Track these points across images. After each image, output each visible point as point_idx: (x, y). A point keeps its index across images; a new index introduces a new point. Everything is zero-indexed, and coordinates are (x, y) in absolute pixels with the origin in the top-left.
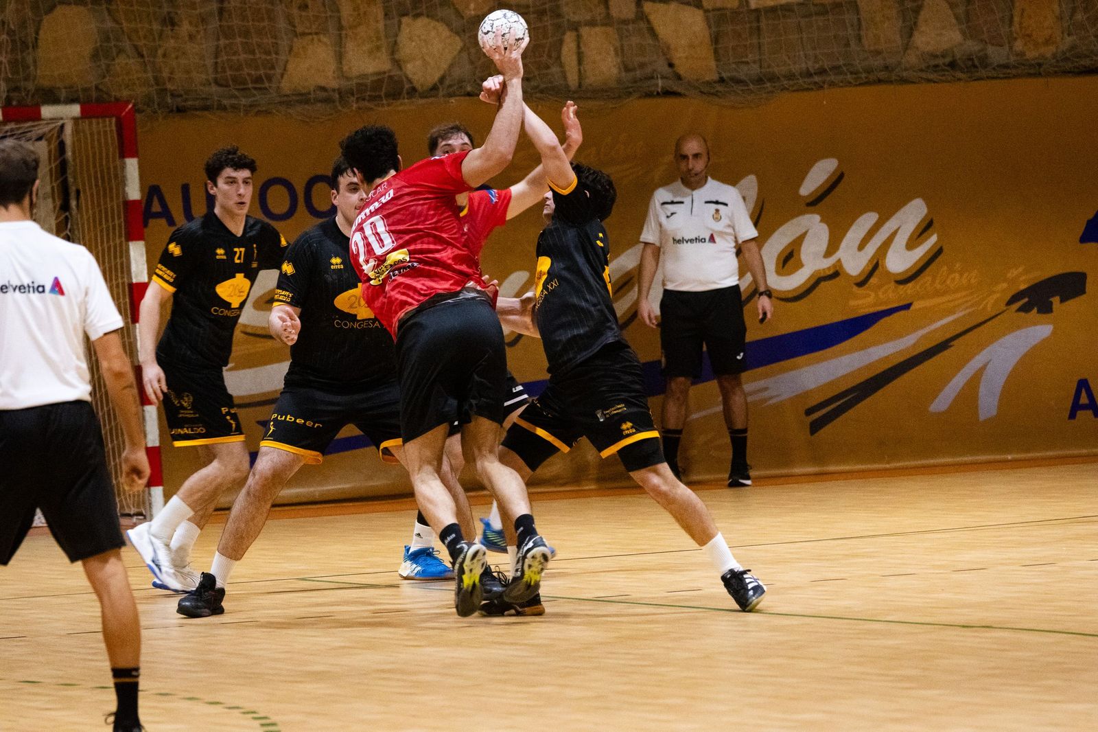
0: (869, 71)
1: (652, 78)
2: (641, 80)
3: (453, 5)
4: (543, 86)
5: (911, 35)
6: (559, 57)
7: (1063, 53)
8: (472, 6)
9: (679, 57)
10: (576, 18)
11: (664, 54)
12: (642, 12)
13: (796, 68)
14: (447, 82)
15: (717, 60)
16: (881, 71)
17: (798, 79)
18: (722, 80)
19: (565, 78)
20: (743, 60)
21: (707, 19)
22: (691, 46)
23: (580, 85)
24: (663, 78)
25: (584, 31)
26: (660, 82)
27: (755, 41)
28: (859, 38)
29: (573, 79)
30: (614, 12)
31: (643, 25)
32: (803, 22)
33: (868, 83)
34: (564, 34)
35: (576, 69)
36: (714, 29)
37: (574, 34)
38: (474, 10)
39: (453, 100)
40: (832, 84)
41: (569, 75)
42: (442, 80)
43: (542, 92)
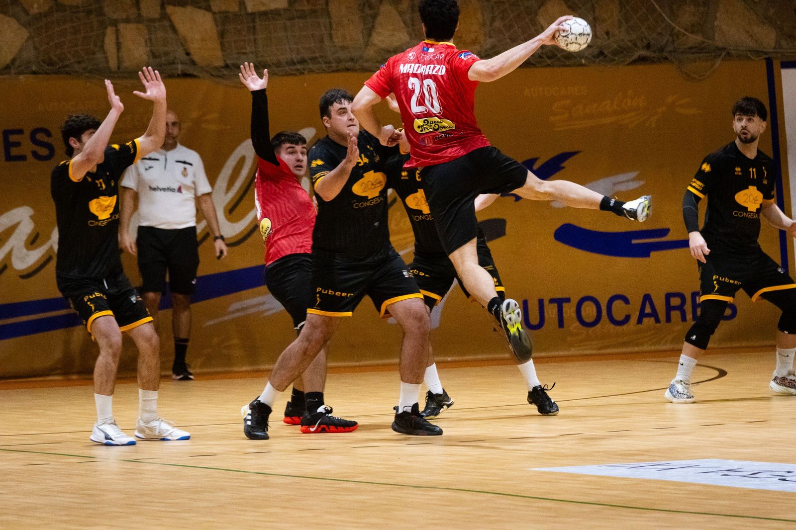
0: (339, 61)
1: (173, 63)
2: (165, 64)
3: (21, 4)
4: (90, 68)
5: (370, 35)
6: (102, 46)
7: (486, 51)
8: (36, 6)
9: (194, 47)
10: (115, 16)
11: (182, 45)
12: (166, 14)
13: (283, 58)
14: (18, 63)
15: (223, 50)
16: (347, 62)
17: (284, 66)
18: (227, 66)
19: (107, 62)
20: (243, 51)
21: (215, 20)
22: (203, 40)
23: (119, 68)
24: (182, 63)
25: (122, 26)
26: (180, 66)
27: (252, 37)
28: (331, 36)
29: (113, 64)
30: (145, 12)
31: (166, 23)
32: (288, 23)
33: (337, 71)
34: (106, 28)
35: (115, 56)
36: (220, 27)
37: (114, 28)
38: (38, 8)
39: (21, 77)
40: (311, 71)
41: (110, 59)
42: (13, 61)
43: (90, 72)
